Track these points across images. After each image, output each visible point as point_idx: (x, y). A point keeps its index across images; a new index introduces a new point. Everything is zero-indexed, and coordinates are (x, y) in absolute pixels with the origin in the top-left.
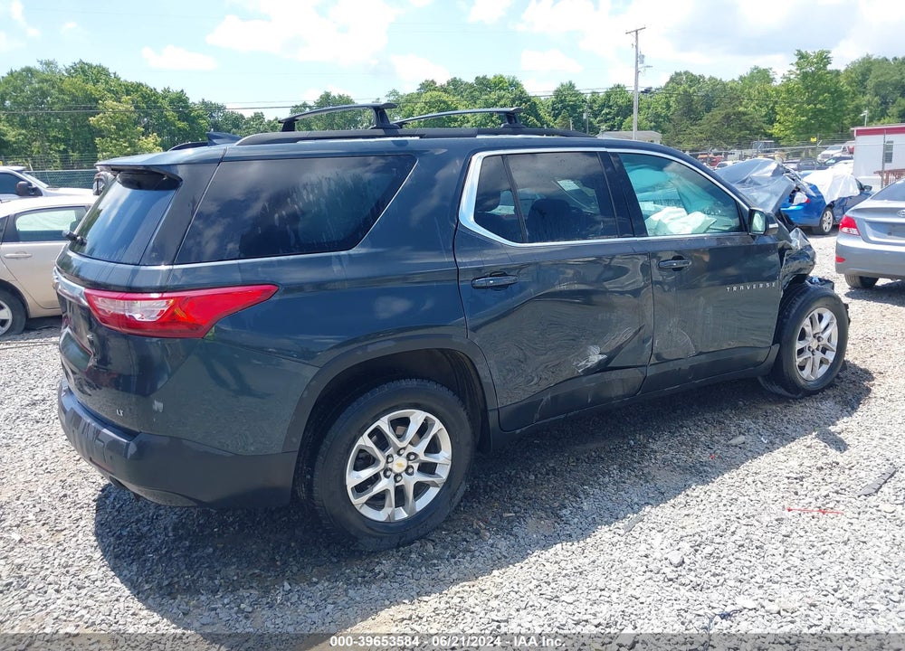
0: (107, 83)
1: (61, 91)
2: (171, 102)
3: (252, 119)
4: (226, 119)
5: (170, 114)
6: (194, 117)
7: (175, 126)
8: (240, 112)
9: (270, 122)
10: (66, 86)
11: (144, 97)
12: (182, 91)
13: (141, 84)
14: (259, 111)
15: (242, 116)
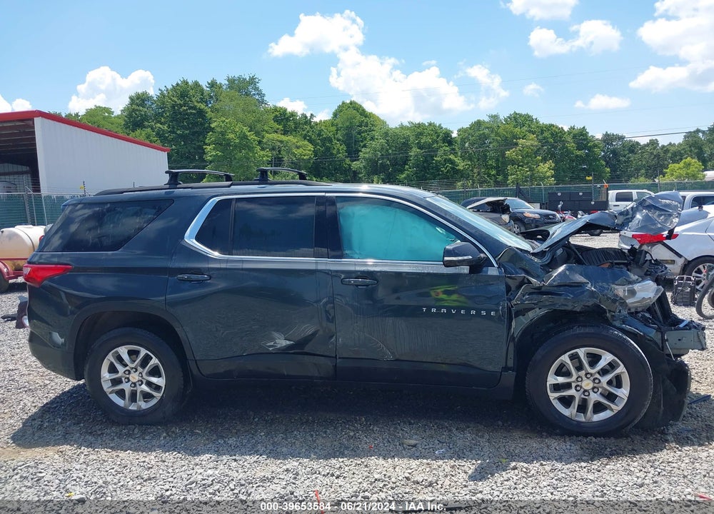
0: (529, 126)
1: (497, 134)
2: (574, 137)
3: (648, 145)
4: (624, 147)
5: (571, 145)
6: (590, 147)
7: (573, 154)
8: (637, 140)
9: (663, 146)
10: (500, 131)
11: (552, 134)
12: (584, 127)
13: (553, 126)
14: (654, 138)
15: (638, 143)
